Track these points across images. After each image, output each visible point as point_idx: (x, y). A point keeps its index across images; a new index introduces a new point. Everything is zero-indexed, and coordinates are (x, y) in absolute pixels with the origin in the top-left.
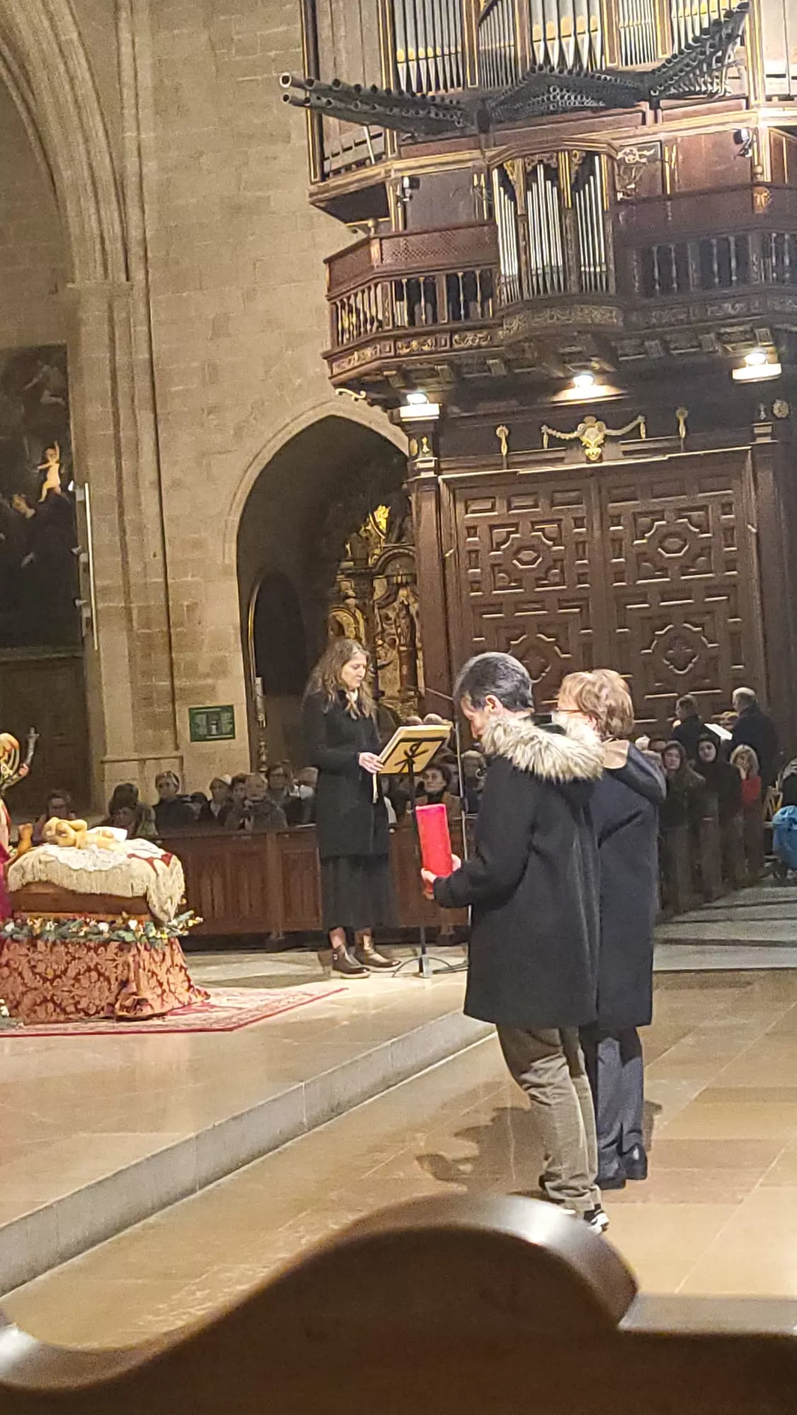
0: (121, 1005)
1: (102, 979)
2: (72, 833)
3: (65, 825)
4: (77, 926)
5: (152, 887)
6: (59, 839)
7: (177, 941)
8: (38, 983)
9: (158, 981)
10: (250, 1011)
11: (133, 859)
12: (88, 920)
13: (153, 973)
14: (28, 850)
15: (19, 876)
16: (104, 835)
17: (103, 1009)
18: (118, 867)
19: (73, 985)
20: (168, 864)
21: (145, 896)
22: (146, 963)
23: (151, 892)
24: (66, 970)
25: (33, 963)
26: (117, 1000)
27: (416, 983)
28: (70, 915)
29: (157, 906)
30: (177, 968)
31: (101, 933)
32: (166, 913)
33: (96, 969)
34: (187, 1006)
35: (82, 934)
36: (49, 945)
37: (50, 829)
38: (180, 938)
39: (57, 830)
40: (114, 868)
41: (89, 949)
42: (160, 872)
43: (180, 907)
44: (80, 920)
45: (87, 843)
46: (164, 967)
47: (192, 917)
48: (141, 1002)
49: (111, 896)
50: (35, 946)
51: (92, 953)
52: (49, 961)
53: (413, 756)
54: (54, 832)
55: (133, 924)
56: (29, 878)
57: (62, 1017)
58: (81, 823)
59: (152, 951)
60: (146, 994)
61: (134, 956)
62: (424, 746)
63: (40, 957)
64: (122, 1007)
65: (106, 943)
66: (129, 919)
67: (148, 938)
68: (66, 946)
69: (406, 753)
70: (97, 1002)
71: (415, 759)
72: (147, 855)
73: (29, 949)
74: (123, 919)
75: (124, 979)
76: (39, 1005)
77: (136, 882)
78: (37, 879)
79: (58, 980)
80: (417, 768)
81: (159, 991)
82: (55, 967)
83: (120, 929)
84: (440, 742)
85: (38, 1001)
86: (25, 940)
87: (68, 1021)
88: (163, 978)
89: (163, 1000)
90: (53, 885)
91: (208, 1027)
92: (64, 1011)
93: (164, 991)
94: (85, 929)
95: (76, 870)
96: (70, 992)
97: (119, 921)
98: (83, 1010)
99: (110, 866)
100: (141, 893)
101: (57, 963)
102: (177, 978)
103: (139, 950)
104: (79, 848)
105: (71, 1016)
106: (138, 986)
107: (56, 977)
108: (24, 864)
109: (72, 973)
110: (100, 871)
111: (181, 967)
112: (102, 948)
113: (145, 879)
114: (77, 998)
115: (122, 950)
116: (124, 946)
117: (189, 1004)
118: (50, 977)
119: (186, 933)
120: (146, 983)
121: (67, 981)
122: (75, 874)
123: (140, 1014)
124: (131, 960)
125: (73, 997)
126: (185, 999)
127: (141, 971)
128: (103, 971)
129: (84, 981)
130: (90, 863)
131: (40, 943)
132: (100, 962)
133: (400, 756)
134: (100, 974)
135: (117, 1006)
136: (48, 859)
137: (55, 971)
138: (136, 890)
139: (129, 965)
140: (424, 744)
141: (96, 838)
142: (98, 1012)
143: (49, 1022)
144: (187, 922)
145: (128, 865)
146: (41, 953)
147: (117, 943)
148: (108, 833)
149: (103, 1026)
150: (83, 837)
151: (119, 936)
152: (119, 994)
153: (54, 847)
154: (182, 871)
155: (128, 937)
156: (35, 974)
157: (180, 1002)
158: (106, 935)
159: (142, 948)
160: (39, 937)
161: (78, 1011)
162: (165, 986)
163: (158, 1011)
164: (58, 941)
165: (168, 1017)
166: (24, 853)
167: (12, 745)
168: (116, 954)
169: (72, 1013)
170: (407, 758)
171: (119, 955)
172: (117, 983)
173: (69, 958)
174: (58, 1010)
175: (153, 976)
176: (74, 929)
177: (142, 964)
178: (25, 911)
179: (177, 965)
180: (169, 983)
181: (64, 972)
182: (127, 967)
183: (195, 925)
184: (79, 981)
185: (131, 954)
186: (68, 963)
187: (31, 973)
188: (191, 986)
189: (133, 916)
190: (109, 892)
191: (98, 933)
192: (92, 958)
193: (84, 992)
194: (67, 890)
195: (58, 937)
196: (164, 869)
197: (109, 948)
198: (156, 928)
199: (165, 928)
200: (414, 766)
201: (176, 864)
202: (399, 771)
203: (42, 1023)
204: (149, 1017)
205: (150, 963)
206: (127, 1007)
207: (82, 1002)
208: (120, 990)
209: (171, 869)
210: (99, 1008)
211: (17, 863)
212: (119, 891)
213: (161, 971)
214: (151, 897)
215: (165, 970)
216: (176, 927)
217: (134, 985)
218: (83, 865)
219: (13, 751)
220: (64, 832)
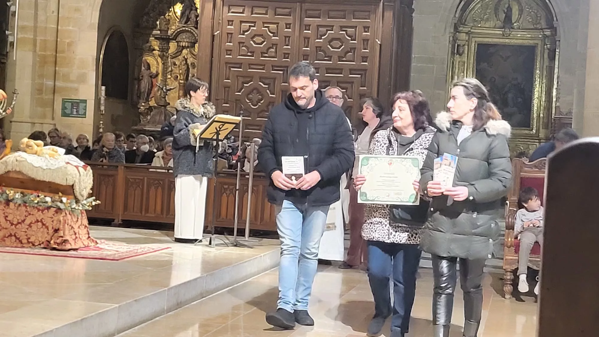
0: (54, 242)
1: (44, 227)
2: (35, 147)
4: (33, 197)
5: (77, 181)
6: (27, 149)
7: (85, 212)
8: (8, 225)
9: (74, 232)
10: (122, 253)
11: (68, 165)
12: (40, 195)
13: (72, 227)
14: (9, 153)
15: (4, 167)
16: (53, 150)
17: (43, 243)
18: (59, 168)
19: (27, 229)
20: (85, 170)
21: (73, 185)
22: (69, 222)
23: (76, 184)
24: (25, 220)
25: (6, 214)
26: (51, 239)
28: (30, 191)
29: (78, 192)
30: (84, 227)
31: (47, 202)
32: (82, 196)
33: (41, 221)
34: (87, 247)
35: (36, 202)
36: (17, 205)
37: (23, 144)
38: (86, 211)
39: (27, 145)
40: (58, 168)
41: (39, 210)
42: (82, 174)
43: (89, 194)
44: (35, 194)
45: (43, 153)
46: (77, 225)
47: (94, 200)
48: (65, 241)
49: (54, 183)
50: (8, 205)
51: (40, 213)
52: (15, 214)
53: (220, 131)
54: (25, 146)
55: (64, 199)
56: (9, 168)
57: (20, 245)
58: (40, 142)
59: (72, 216)
60: (67, 237)
61: (63, 217)
62: (226, 126)
63: (11, 211)
64: (55, 243)
65: (49, 208)
66: (62, 197)
67: (72, 208)
68: (26, 207)
69: (216, 128)
70: (40, 239)
71: (220, 132)
72: (75, 164)
73: (5, 207)
74: (59, 197)
75: (57, 228)
76: (7, 237)
77: (69, 177)
78: (14, 170)
79: (20, 225)
80: (221, 137)
81: (74, 237)
82: (18, 218)
83: (57, 201)
84: (234, 125)
85: (7, 236)
86: (3, 201)
87: (23, 247)
88: (76, 230)
89: (75, 242)
90: (22, 174)
92: (21, 242)
93: (76, 238)
94: (38, 199)
95: (37, 167)
96: (26, 232)
97: (57, 197)
98: (31, 242)
99: (56, 167)
100: (71, 184)
101: (20, 216)
102: (83, 233)
103: (66, 214)
104: (38, 156)
105: (24, 245)
106: (64, 234)
107: (19, 223)
108: (8, 160)
109: (28, 222)
110: (50, 169)
111: (86, 226)
112: (46, 211)
113: (74, 176)
114: (29, 236)
115: (57, 213)
116: (59, 210)
117: (88, 246)
118: (15, 223)
119: (91, 208)
120: (68, 232)
121: (24, 226)
122: (35, 169)
123: (64, 248)
124: (62, 218)
125: (26, 235)
126: (86, 243)
127: (66, 225)
128: (44, 223)
129: (34, 227)
130: (45, 164)
131: (11, 204)
132: (44, 218)
133: (213, 128)
134: (43, 224)
135: (52, 242)
136: (21, 160)
137: (18, 220)
138: (68, 182)
139: (60, 221)
140: (226, 124)
142: (40, 244)
143: (12, 247)
144: (91, 203)
145: (66, 168)
146: (12, 209)
147: (55, 209)
148: (55, 150)
149: (44, 251)
150: (41, 150)
151: (56, 205)
152: (53, 236)
153: (24, 153)
154: (92, 175)
155: (62, 206)
156: (7, 220)
157: (84, 244)
158: (50, 204)
159: (68, 213)
160: (11, 201)
161: (29, 242)
162: (77, 235)
163: (74, 247)
164: (22, 205)
165: (79, 251)
166: (7, 155)
167: (3, 96)
168: (54, 215)
169: (25, 243)
170: (216, 131)
171: (55, 215)
172: (53, 230)
173: (27, 214)
174: (18, 241)
175: (72, 229)
176: (32, 199)
177: (67, 222)
178: (5, 186)
179: (83, 225)
180: (79, 234)
181: (23, 221)
182: (58, 222)
183: (96, 205)
184: (31, 227)
185: (62, 215)
186: (26, 217)
187: (4, 220)
188: (89, 237)
189: (64, 196)
190: (53, 181)
191: (45, 202)
192: (40, 215)
193: (33, 233)
194: (30, 177)
195: (23, 202)
196: (84, 173)
197: (50, 211)
198: (76, 204)
199: (80, 204)
200: (219, 136)
201: (89, 171)
202: (211, 137)
203: (8, 247)
204: (69, 250)
205: (71, 222)
206: (58, 244)
207: (31, 238)
208: (54, 234)
209: (87, 174)
210: (41, 243)
211: (4, 159)
212: (58, 181)
213: (76, 227)
214: (75, 186)
215: (78, 227)
216: (85, 205)
217: (62, 232)
218: (40, 165)
219: (4, 100)
220: (31, 147)
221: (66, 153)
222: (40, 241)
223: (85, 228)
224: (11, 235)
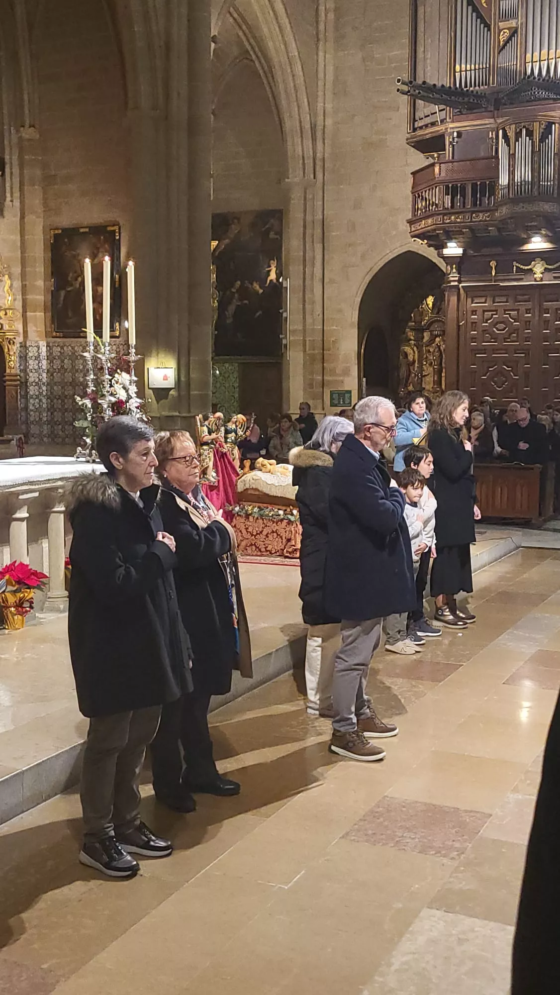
1: (279, 537)
2: (269, 466)
3: (266, 462)
4: (270, 511)
6: (264, 469)
8: (249, 536)
12: (274, 508)
14: (248, 472)
15: (243, 485)
16: (284, 468)
17: (278, 551)
19: (265, 539)
24: (262, 531)
25: (247, 526)
26: (285, 548)
28: (265, 505)
31: (279, 515)
33: (276, 532)
35: (271, 515)
36: (255, 518)
37: (259, 463)
39: (262, 464)
40: (287, 485)
41: (273, 523)
44: (270, 508)
45: (276, 471)
49: (285, 498)
50: (249, 518)
51: (275, 524)
52: (255, 526)
54: (260, 465)
56: (247, 486)
57: (259, 553)
58: (274, 461)
63: (250, 524)
64: (287, 552)
65: (282, 520)
66: (293, 509)
68: (263, 519)
70: (276, 548)
73: (245, 520)
75: (289, 538)
76: (249, 547)
78: (251, 487)
82: (257, 529)
83: (288, 514)
86: (244, 515)
87: (262, 556)
90: (258, 490)
92: (260, 550)
94: (272, 513)
96: (264, 541)
97: (289, 510)
98: (269, 551)
99: (286, 483)
103: (297, 524)
104: (272, 474)
105: (263, 554)
107: (257, 534)
108: (246, 479)
109: (265, 533)
110: (281, 485)
112: (280, 523)
114: (267, 545)
115: (289, 524)
116: (290, 522)
118: (255, 534)
121: (263, 536)
122: (269, 486)
124: (293, 529)
127: (297, 535)
128: (279, 533)
129: (271, 537)
130: (276, 482)
131: (251, 518)
132: (279, 529)
134: (278, 535)
135: (285, 551)
136: (257, 478)
137: (257, 531)
139: (292, 532)
141: (280, 470)
142: (276, 553)
143: (252, 556)
146: (251, 522)
147: (287, 521)
149: (278, 560)
150: (274, 468)
151: (288, 518)
152: (286, 545)
153: (260, 472)
155: (292, 518)
156: (247, 532)
158: (282, 517)
160: (250, 514)
161: (267, 551)
164: (259, 518)
166: (246, 474)
167: (243, 420)
168: (286, 526)
169: (263, 552)
172: (285, 540)
173: (264, 526)
174: (257, 550)
176: (267, 512)
178: (245, 502)
181: (261, 532)
182: (290, 533)
184: (268, 537)
185: (293, 527)
186: (263, 528)
190: (285, 496)
192: (275, 527)
193: (270, 542)
194: (264, 493)
195: (260, 515)
197: (283, 523)
203: (249, 555)
206: (289, 552)
207: (269, 547)
208: (287, 543)
211: (243, 478)
212: (289, 496)
217: (294, 541)
218: (272, 483)
219: (244, 423)
220: (265, 465)
222: (276, 550)
224: (251, 545)
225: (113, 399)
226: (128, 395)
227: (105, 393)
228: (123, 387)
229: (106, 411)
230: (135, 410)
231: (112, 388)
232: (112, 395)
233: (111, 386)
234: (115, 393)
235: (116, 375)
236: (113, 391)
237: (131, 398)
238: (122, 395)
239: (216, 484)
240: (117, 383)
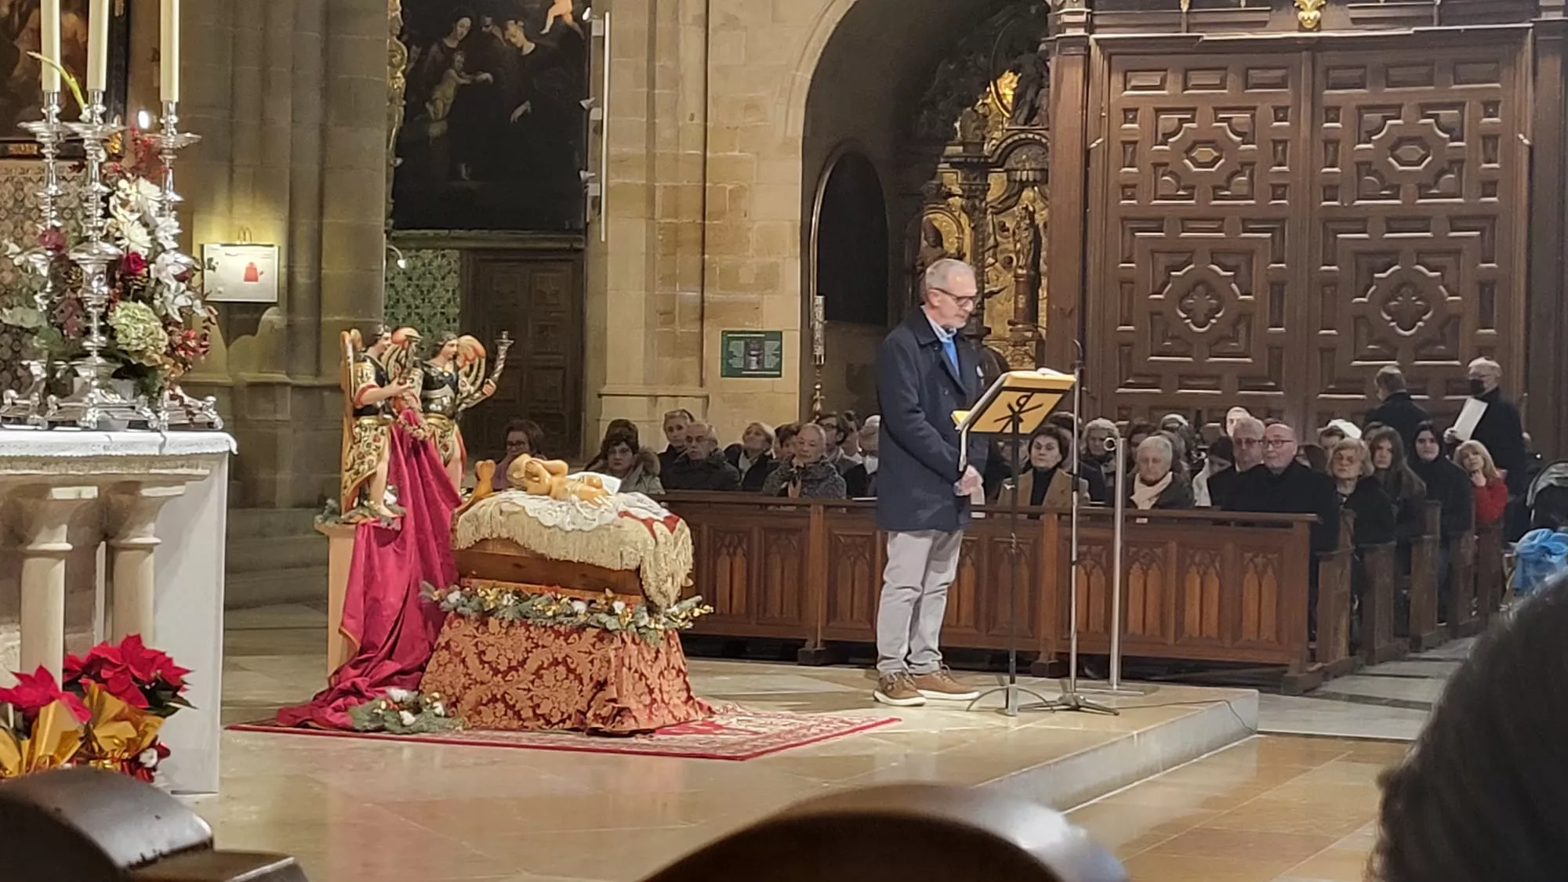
0: (595, 715)
1: (572, 677)
2: (547, 477)
3: (540, 464)
4: (544, 603)
5: (649, 558)
6: (529, 483)
7: (676, 634)
8: (486, 674)
9: (648, 686)
10: (768, 737)
11: (626, 518)
12: (559, 597)
13: (642, 674)
14: (487, 494)
15: (472, 530)
16: (590, 483)
17: (569, 717)
18: (603, 529)
19: (532, 682)
20: (672, 531)
21: (638, 569)
22: (634, 661)
23: (646, 566)
24: (525, 660)
25: (481, 647)
26: (589, 707)
27: (997, 721)
28: (536, 588)
29: (653, 586)
30: (674, 672)
31: (576, 614)
32: (665, 595)
33: (565, 663)
34: (683, 724)
35: (550, 613)
36: (504, 624)
37: (518, 469)
38: (680, 631)
39: (526, 472)
40: (599, 527)
41: (558, 634)
42: (661, 539)
43: (684, 589)
44: (549, 595)
45: (565, 492)
46: (656, 670)
47: (698, 605)
48: (623, 712)
49: (592, 565)
50: (486, 624)
51: (561, 641)
52: (503, 646)
53: (1020, 412)
54: (522, 475)
55: (619, 606)
56: (485, 532)
57: (515, 724)
58: (560, 464)
59: (642, 644)
60: (632, 704)
61: (616, 649)
62: (1037, 399)
63: (491, 640)
64: (596, 718)
65: (581, 629)
66: (614, 599)
67: (638, 628)
68: (527, 629)
69: (1010, 407)
70: (563, 708)
71: (1022, 416)
72: (644, 515)
73: (477, 629)
74: (607, 598)
75: (601, 679)
76: (486, 705)
77: (627, 551)
78: (495, 536)
79: (514, 673)
80: (1023, 429)
81: (647, 700)
82: (510, 655)
83: (601, 611)
84: (1059, 396)
85: (484, 702)
86: (473, 616)
87: (523, 728)
88: (654, 683)
89: (651, 712)
90: (515, 545)
91: (711, 752)
92: (518, 714)
93: (654, 701)
94: (554, 608)
95: (549, 528)
96: (529, 690)
97: (601, 601)
98: (543, 715)
99: (595, 524)
100: (633, 565)
101: (514, 651)
102: (672, 687)
103: (623, 641)
104: (555, 498)
105: (525, 724)
106: (619, 694)
107: (511, 668)
108: (480, 513)
109: (532, 665)
110: (581, 531)
111: (680, 670)
112: (576, 636)
113: (640, 546)
114: (536, 701)
115: (601, 640)
116: (605, 633)
117: (687, 721)
118: (502, 669)
119: (689, 626)
120: (630, 688)
121: (525, 676)
122: (546, 533)
123: (618, 728)
124: (612, 654)
126: (681, 713)
127: (625, 670)
128: (572, 666)
129: (548, 678)
130: (568, 519)
131: (493, 622)
132: (572, 654)
133: (1000, 408)
134: (570, 670)
135: (590, 714)
136: (513, 510)
137: (510, 660)
138: (626, 561)
139: (609, 661)
140: (1036, 395)
141: (579, 487)
142: (563, 721)
143: (497, 729)
144: (692, 611)
145: (619, 527)
146: (493, 635)
147: (596, 631)
148: (594, 481)
149: (570, 739)
150: (561, 484)
151: (598, 622)
152: (592, 699)
153: (522, 494)
154: (690, 541)
155: (612, 623)
156: (482, 662)
157: (674, 717)
158: (582, 619)
159: (628, 640)
160: (491, 613)
161: (537, 716)
162: (657, 695)
163: (642, 727)
164: (518, 623)
165: (657, 736)
166: (481, 500)
167: (475, 350)
168: (593, 645)
169: (528, 719)
170: (1010, 413)
171: (597, 647)
172: (591, 685)
173: (529, 645)
174: (510, 713)
175: (640, 679)
176: (539, 607)
177: (627, 662)
178: (476, 577)
179: (673, 668)
180: (661, 691)
181: (522, 663)
182: (606, 664)
183: (701, 614)
184: (541, 677)
185: (613, 647)
186: (528, 652)
187: (477, 662)
188: (690, 698)
189: (619, 596)
190: (590, 561)
191: (571, 615)
192: (561, 648)
193: (547, 693)
194: (533, 552)
195: (518, 615)
196: (666, 536)
197: (584, 635)
198: (650, 615)
199: (661, 616)
200: (1021, 425)
201: (682, 532)
202: (998, 430)
203: (487, 729)
204: (632, 734)
205: (638, 662)
206: (603, 718)
207: (542, 706)
208: (595, 694)
209: (676, 538)
210: (565, 716)
211: (472, 510)
212: (604, 561)
213: (652, 675)
214: (645, 572)
215: (658, 671)
216: (676, 617)
217: (614, 688)
218: (558, 521)
219: (477, 361)
220: (536, 476)
221: (623, 489)
222: (563, 713)
223: (678, 676)
224: (494, 699)
225: (111, 250)
226: (154, 240)
227: (90, 233)
228: (139, 219)
229: (89, 283)
230: (173, 284)
231: (109, 220)
232: (106, 238)
233: (107, 214)
234: (118, 234)
235: (123, 183)
236: (112, 230)
237: (164, 250)
238: (138, 241)
239: (397, 526)
240: (124, 204)
